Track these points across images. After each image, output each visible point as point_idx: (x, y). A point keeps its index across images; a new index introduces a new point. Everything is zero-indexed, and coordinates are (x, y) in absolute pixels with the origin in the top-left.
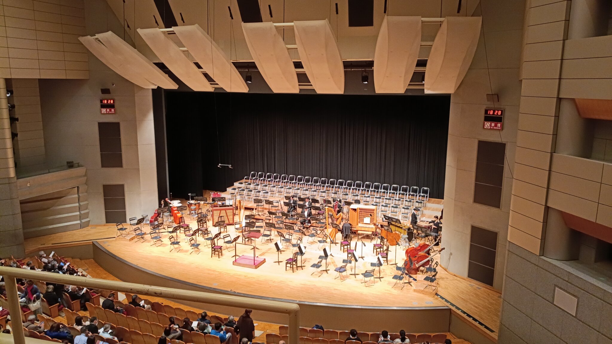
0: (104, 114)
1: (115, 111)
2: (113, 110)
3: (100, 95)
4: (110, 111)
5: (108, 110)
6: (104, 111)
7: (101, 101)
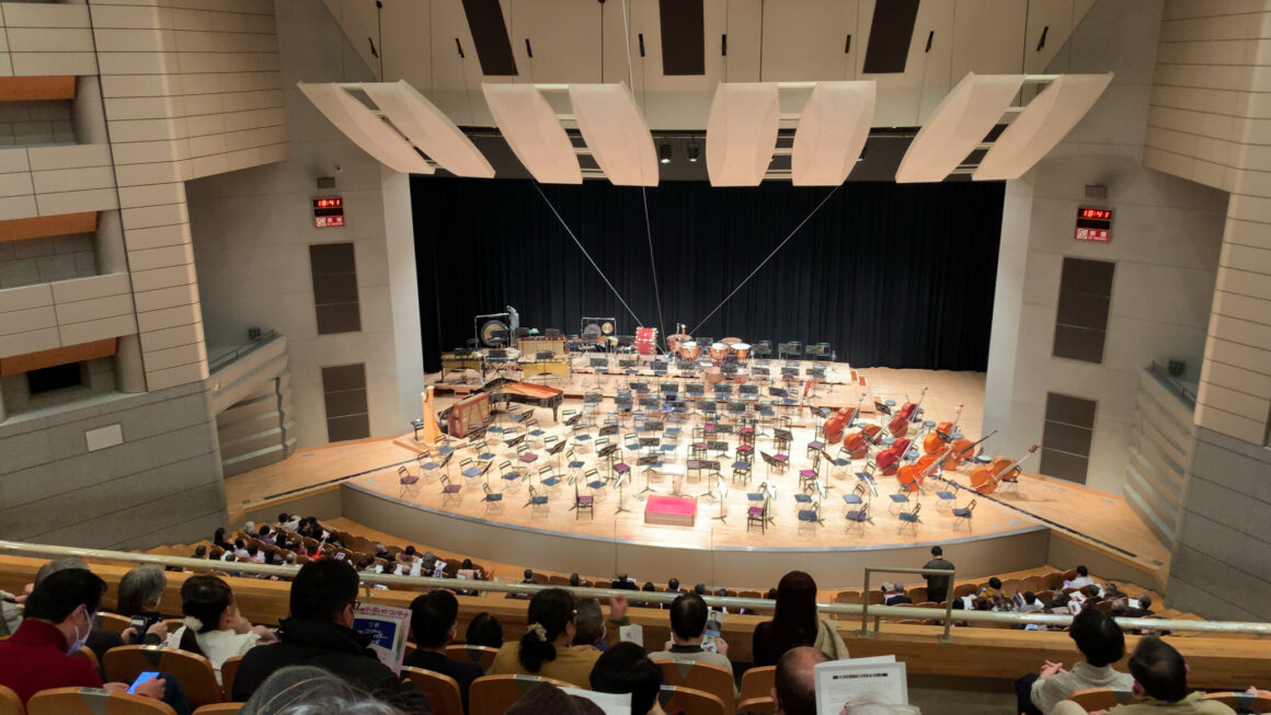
0: (321, 228)
1: (343, 219)
2: (339, 219)
3: (312, 189)
4: (335, 221)
5: (330, 220)
6: (321, 221)
7: (316, 203)
